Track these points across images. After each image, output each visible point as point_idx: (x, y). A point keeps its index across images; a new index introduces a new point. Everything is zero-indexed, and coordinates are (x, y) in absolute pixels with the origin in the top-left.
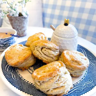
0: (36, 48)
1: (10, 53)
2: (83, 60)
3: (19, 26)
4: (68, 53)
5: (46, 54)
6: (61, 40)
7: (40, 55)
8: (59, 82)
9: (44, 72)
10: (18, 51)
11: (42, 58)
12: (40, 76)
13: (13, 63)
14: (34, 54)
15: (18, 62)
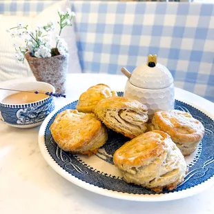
0: (108, 112)
1: (61, 128)
2: (193, 124)
3: (53, 75)
4: (165, 116)
5: (130, 121)
6: (147, 93)
7: (118, 125)
8: (169, 163)
9: (138, 152)
10: (74, 122)
11: (123, 129)
12: (133, 158)
13: (73, 144)
14: (106, 124)
15: (82, 141)
